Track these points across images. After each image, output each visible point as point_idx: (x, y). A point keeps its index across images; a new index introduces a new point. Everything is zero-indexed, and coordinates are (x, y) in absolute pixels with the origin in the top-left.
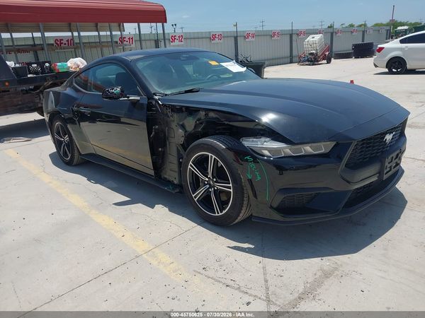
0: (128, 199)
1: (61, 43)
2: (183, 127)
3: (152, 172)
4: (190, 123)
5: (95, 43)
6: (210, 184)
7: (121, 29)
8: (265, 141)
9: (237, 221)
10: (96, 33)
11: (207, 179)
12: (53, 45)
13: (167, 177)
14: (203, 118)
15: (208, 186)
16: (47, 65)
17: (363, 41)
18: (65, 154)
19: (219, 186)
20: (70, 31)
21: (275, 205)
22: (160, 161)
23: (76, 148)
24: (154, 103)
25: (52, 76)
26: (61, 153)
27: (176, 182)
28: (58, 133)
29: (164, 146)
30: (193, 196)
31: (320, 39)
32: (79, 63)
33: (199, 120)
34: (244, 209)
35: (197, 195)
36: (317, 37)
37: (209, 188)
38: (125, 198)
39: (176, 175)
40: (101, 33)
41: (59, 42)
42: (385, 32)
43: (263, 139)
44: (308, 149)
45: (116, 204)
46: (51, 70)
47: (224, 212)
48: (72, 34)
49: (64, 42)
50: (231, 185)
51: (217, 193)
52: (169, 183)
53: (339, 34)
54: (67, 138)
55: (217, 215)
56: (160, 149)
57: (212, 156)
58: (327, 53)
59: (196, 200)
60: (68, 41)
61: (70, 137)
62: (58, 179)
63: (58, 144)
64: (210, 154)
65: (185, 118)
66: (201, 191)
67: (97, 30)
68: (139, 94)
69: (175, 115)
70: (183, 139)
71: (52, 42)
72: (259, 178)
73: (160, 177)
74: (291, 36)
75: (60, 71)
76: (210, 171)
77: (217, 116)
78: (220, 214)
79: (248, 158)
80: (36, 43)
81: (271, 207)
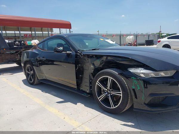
0: (63, 100)
1: (27, 36)
2: (93, 64)
3: (76, 87)
4: (98, 63)
5: (41, 36)
6: (108, 92)
7: (52, 31)
8: (141, 70)
9: (123, 111)
10: (41, 32)
11: (106, 90)
12: (23, 36)
13: (83, 89)
14: (104, 60)
15: (107, 93)
16: (23, 42)
17: (149, 39)
18: (31, 80)
19: (113, 93)
20: (31, 31)
21: (146, 102)
22: (80, 82)
23: (36, 77)
24: (78, 54)
25: (24, 47)
26: (29, 79)
27: (88, 92)
28: (28, 70)
29: (82, 74)
30: (98, 98)
31: (133, 38)
32: (36, 42)
33: (102, 61)
34: (128, 104)
35: (101, 98)
36: (131, 37)
37: (107, 94)
38: (62, 100)
39: (88, 88)
40: (44, 32)
41: (26, 35)
42: (157, 36)
43: (140, 69)
44: (162, 74)
45: (57, 102)
46: (24, 44)
47: (116, 106)
48: (32, 32)
49: (28, 35)
50: (121, 92)
51: (113, 97)
52: (84, 92)
53: (139, 36)
54: (32, 72)
55: (112, 108)
56: (80, 76)
57: (110, 78)
58: (136, 43)
59: (100, 100)
60: (29, 35)
61: (34, 71)
62: (27, 91)
63: (27, 75)
64: (109, 77)
65: (95, 60)
66: (103, 96)
67: (42, 31)
68: (71, 51)
69: (90, 59)
70: (93, 71)
71: (23, 35)
72: (139, 88)
73: (79, 90)
74: (120, 36)
75: (28, 45)
76: (109, 85)
77: (112, 59)
78: (114, 107)
79: (133, 78)
80: (16, 35)
81: (145, 103)
